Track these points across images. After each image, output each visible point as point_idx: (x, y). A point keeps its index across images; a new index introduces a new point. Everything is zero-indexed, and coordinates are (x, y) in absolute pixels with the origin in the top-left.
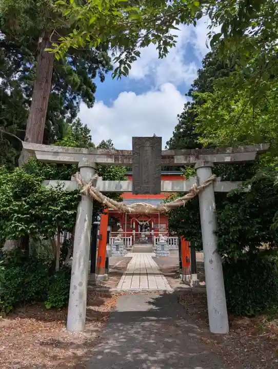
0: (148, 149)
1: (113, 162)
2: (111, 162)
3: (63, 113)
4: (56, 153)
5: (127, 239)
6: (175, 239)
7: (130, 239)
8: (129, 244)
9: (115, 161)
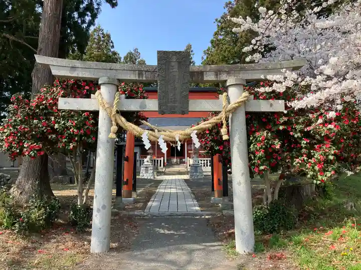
0: (174, 64)
1: (137, 78)
2: (135, 78)
3: (82, 15)
4: (74, 68)
5: (158, 161)
6: (207, 160)
7: (161, 161)
8: (160, 166)
9: (139, 77)
